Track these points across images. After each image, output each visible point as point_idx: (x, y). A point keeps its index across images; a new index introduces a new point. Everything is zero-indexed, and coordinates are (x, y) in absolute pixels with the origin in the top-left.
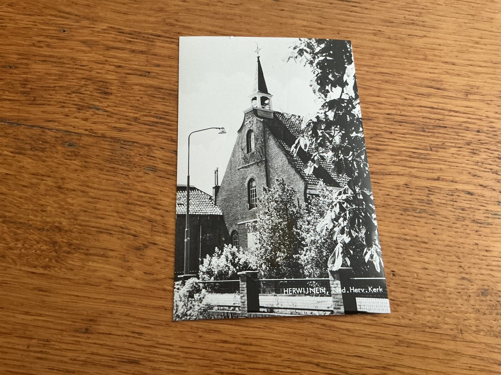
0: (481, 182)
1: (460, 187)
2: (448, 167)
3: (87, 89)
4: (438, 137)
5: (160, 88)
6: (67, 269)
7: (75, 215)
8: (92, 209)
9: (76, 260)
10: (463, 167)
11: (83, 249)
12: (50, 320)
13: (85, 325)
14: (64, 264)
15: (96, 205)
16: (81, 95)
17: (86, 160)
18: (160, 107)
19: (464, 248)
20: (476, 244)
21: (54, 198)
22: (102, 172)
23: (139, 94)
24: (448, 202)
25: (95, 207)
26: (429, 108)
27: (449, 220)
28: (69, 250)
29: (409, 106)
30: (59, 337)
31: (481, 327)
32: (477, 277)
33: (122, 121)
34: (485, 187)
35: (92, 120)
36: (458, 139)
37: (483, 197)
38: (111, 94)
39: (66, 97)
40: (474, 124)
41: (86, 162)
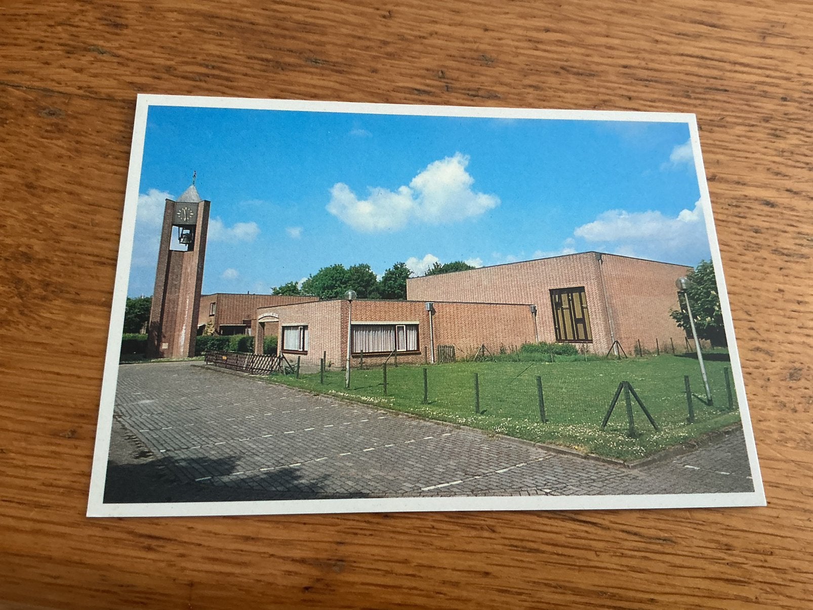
0: (789, 184)
1: (751, 192)
2: (731, 158)
3: (83, 18)
4: (712, 108)
5: (213, 17)
6: (40, 327)
7: (57, 234)
8: (87, 224)
9: (57, 312)
10: (756, 159)
11: (68, 292)
12: (7, 415)
13: (70, 424)
14: (34, 318)
15: (93, 217)
16: (73, 29)
17: (79, 138)
18: (213, 49)
19: (758, 297)
20: (781, 291)
21: (20, 205)
22: (107, 160)
23: (175, 27)
24: (730, 219)
25: (93, 220)
26: (697, 57)
27: (731, 249)
28: (44, 293)
29: (661, 53)
30: (23, 444)
31: (789, 434)
32: (782, 348)
33: (144, 72)
34: (796, 193)
35: (91, 70)
36: (749, 112)
37: (793, 209)
38: (127, 26)
39: (46, 31)
40: (777, 86)
41: (77, 142)
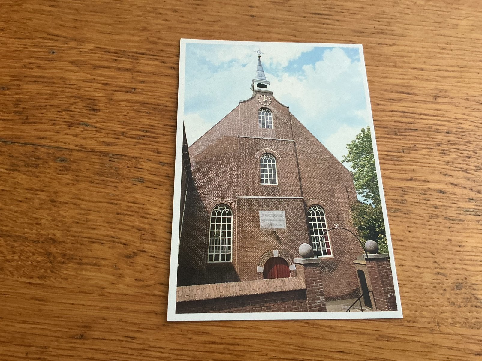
0: (452, 180)
1: (432, 186)
2: (421, 168)
3: (76, 107)
4: (409, 140)
5: (145, 103)
6: (62, 279)
7: (68, 227)
8: (84, 221)
9: (70, 270)
10: (434, 167)
11: (76, 259)
12: (47, 328)
13: (80, 331)
14: (58, 274)
15: (88, 217)
16: (71, 113)
17: (77, 174)
18: (145, 121)
19: (438, 244)
20: (450, 240)
21: (48, 211)
22: (93, 185)
23: (125, 110)
24: (421, 201)
25: (87, 218)
26: (400, 112)
27: (423, 218)
28: (63, 260)
29: (381, 111)
30: (56, 343)
31: (457, 319)
32: (452, 272)
33: (110, 136)
34: (456, 185)
35: (82, 136)
36: (429, 141)
37: (455, 194)
38: (99, 110)
39: (57, 115)
40: (444, 125)
41: (77, 176)
